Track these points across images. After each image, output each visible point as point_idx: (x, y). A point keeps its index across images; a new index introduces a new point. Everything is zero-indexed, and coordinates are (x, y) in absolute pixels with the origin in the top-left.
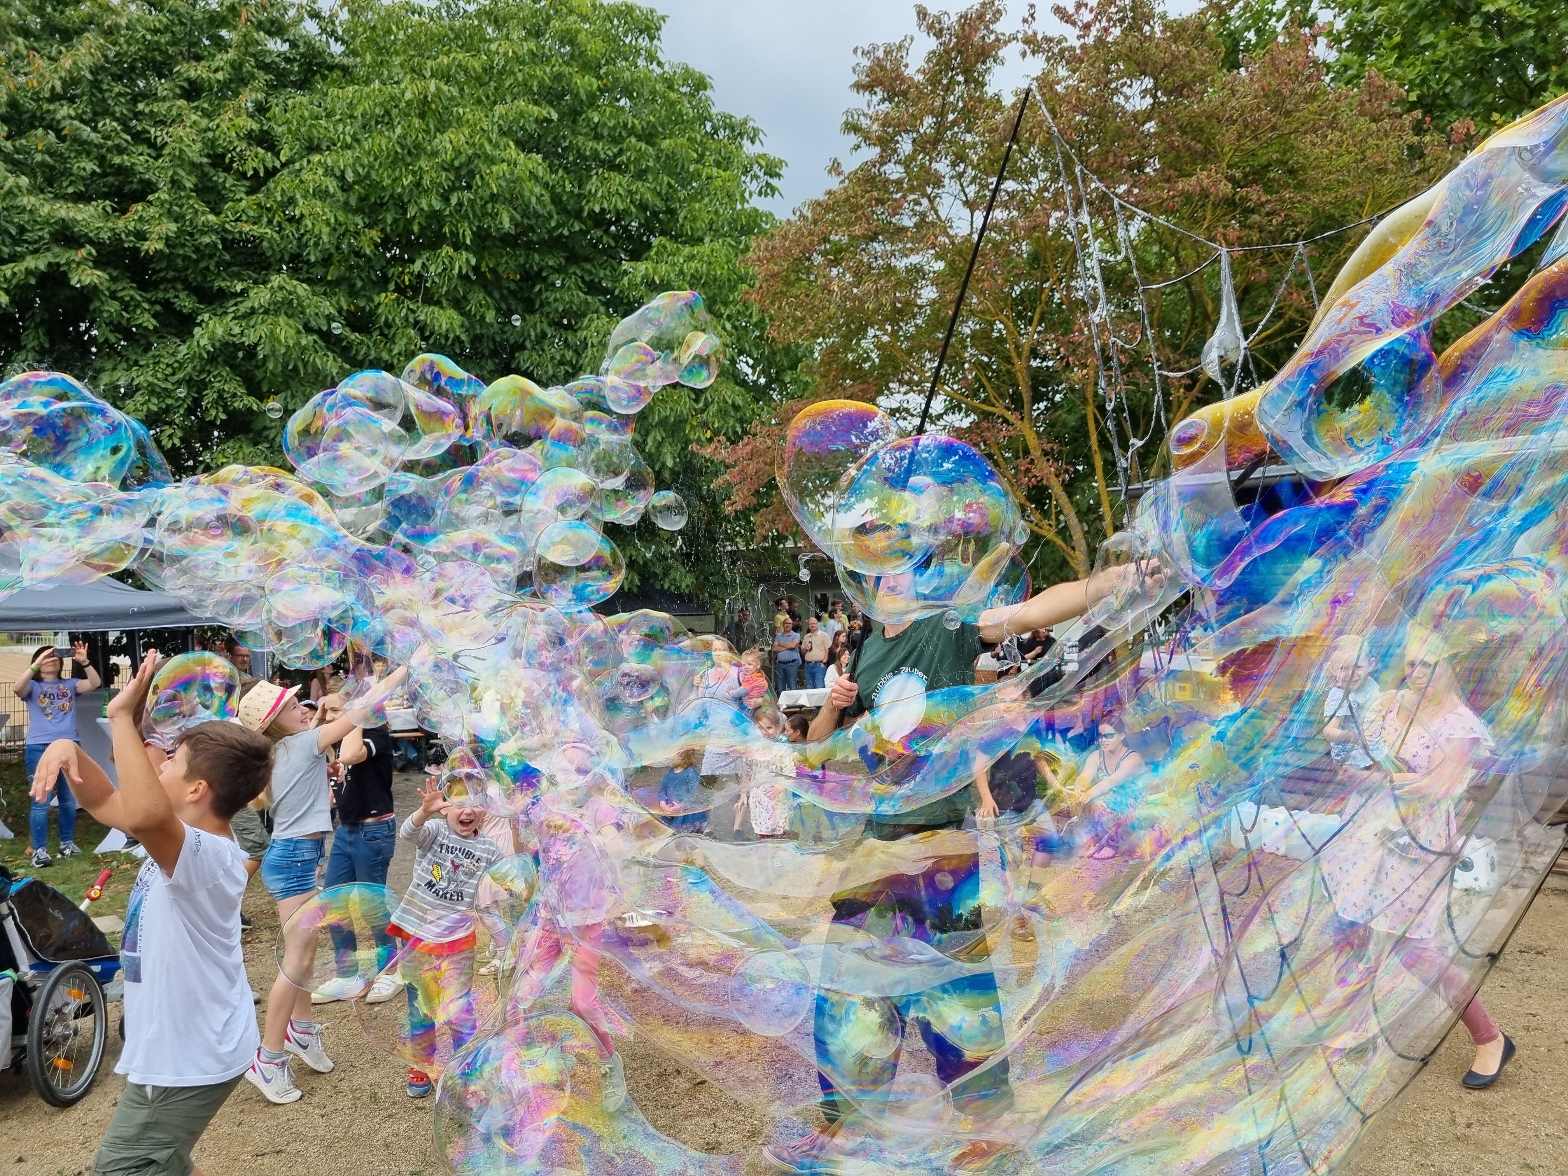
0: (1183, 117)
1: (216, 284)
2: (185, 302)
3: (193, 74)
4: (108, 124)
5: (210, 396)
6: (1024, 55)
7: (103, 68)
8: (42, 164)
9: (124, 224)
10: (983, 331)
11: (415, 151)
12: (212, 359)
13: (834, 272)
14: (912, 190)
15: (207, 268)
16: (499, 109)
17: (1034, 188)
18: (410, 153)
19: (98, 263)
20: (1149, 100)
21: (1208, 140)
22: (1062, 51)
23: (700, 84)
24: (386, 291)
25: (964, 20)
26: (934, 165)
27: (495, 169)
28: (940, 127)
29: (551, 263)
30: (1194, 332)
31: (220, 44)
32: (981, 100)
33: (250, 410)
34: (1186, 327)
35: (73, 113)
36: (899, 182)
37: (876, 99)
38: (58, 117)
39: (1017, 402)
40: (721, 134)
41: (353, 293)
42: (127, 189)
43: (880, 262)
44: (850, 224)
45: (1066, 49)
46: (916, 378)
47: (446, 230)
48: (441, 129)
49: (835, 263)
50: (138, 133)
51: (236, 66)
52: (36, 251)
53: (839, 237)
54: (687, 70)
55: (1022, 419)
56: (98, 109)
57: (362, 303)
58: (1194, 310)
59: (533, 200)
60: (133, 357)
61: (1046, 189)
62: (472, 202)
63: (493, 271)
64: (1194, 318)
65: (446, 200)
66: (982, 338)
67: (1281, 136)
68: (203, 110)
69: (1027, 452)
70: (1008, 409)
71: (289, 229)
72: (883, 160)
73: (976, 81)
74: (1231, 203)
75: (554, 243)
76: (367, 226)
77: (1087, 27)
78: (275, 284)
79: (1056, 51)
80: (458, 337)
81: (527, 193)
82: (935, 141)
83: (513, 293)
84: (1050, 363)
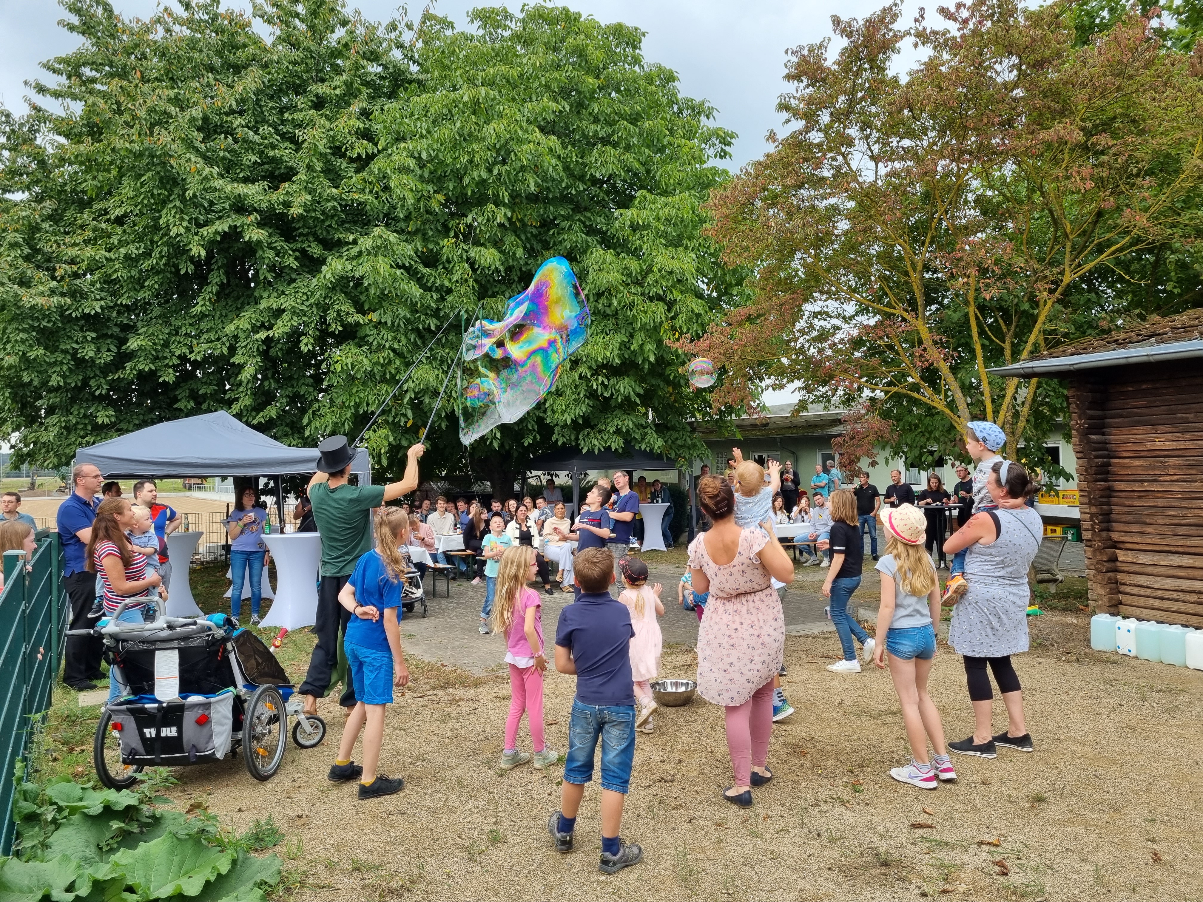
0: (1044, 85)
1: (336, 236)
2: (316, 250)
3: (320, 91)
4: (265, 129)
5: (331, 315)
6: (916, 45)
7: (262, 91)
8: (224, 158)
9: (277, 197)
10: (885, 252)
11: (470, 138)
12: (333, 289)
13: (771, 212)
14: (830, 150)
15: (330, 226)
16: (529, 105)
17: (925, 143)
18: (465, 140)
19: (260, 225)
20: (1015, 72)
21: (1065, 101)
22: (946, 41)
23: (670, 78)
24: (448, 237)
25: (870, 23)
26: (848, 131)
27: (524, 147)
28: (852, 102)
29: (562, 213)
30: (1057, 248)
31: (338, 70)
32: (883, 81)
33: (358, 324)
34: (1050, 243)
35: (244, 123)
36: (820, 145)
37: (802, 85)
38: (234, 126)
39: (913, 305)
40: (685, 113)
41: (425, 239)
42: (277, 173)
43: (807, 204)
44: (783, 177)
45: (949, 39)
46: (833, 289)
47: (490, 192)
48: (487, 122)
49: (773, 205)
50: (285, 133)
51: (349, 85)
52: (220, 218)
53: (776, 187)
54: (660, 68)
55: (917, 318)
56: (259, 119)
57: (431, 246)
58: (1056, 231)
59: (551, 169)
60: (281, 289)
61: (935, 144)
62: (508, 173)
63: (521, 221)
64: (1056, 238)
65: (490, 171)
66: (886, 258)
67: (1125, 95)
68: (326, 116)
69: (920, 343)
70: (906, 311)
71: (384, 196)
72: (808, 129)
73: (878, 67)
74: (1084, 148)
75: (564, 199)
76: (435, 192)
77: (966, 21)
78: (376, 233)
79: (941, 41)
80: (496, 268)
81: (546, 164)
82: (847, 114)
83: (535, 236)
84: (940, 275)
